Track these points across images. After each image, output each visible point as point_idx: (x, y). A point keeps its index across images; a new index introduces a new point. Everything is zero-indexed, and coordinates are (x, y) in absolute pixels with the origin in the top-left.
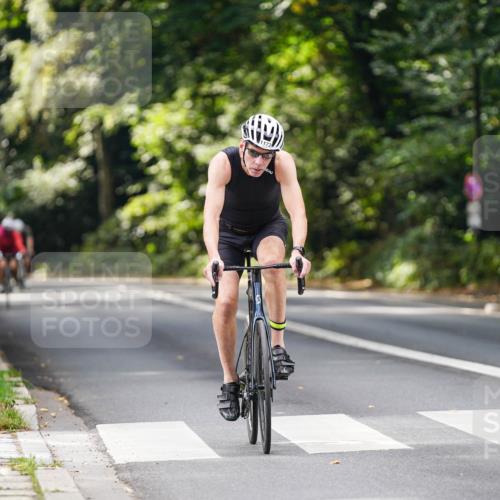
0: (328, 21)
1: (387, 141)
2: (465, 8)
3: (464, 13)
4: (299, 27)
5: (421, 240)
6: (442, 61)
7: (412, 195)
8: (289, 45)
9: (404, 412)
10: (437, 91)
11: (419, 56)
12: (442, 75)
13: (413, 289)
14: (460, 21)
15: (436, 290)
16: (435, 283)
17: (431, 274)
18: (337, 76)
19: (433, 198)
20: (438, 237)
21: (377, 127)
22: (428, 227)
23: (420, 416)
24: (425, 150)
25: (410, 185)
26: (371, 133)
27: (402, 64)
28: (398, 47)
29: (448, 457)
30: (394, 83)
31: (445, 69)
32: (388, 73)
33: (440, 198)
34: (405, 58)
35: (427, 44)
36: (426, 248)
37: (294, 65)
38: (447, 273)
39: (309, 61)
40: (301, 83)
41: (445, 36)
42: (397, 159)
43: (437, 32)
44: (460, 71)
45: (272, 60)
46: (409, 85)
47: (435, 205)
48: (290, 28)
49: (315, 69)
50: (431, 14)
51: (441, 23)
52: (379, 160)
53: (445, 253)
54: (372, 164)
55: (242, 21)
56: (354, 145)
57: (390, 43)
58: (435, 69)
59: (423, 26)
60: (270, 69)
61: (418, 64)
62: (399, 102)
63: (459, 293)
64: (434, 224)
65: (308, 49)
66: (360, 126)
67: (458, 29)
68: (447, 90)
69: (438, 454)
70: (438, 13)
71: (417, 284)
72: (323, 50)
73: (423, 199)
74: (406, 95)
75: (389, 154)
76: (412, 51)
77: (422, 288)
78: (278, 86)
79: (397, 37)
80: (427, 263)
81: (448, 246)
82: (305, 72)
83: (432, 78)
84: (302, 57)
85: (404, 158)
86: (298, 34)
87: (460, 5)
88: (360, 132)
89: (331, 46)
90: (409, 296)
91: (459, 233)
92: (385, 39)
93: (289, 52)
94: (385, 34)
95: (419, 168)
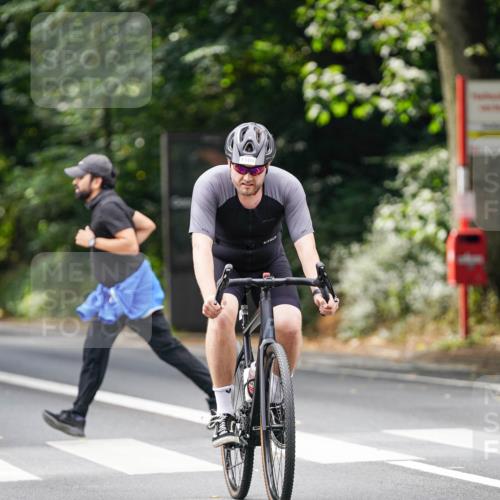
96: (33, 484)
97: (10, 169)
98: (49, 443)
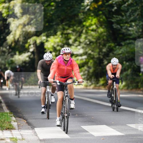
0: (101, 12)
1: (117, 47)
2: (140, 9)
3: (139, 10)
4: (92, 14)
5: (127, 75)
6: (133, 24)
7: (124, 62)
8: (89, 19)
9: (122, 125)
10: (132, 32)
11: (127, 23)
12: (133, 28)
13: (125, 89)
14: (138, 12)
15: (131, 89)
16: (131, 88)
17: (130, 85)
18: (103, 28)
19: (131, 63)
20: (132, 74)
21: (114, 43)
22: (129, 72)
23: (127, 126)
24: (128, 50)
25: (124, 59)
26: (113, 45)
27: (122, 25)
28: (121, 20)
29: (135, 137)
30: (119, 30)
31: (134, 26)
32: (118, 27)
33: (132, 63)
34: (123, 23)
35: (129, 19)
36: (129, 77)
37: (91, 25)
38: (134, 85)
39: (95, 24)
40: (93, 30)
41: (134, 17)
42: (120, 52)
43: (132, 16)
44: (138, 27)
45: (84, 23)
46: (124, 31)
47: (131, 65)
48: (90, 14)
49: (97, 26)
50: (130, 10)
51: (133, 13)
52: (115, 52)
53: (134, 79)
54: (113, 53)
55: (76, 12)
56: (108, 48)
57: (118, 19)
58: (131, 26)
59: (128, 14)
60: (84, 26)
61: (126, 25)
62: (121, 36)
63: (138, 90)
64: (131, 71)
65: (95, 20)
66: (110, 43)
67: (138, 15)
68: (134, 32)
69: (132, 136)
70: (132, 10)
71: (126, 88)
72: (99, 21)
73: (128, 64)
74: (123, 34)
75: (118, 50)
76: (125, 21)
77: (127, 89)
78: (86, 31)
79: (120, 17)
80: (129, 82)
81: (135, 77)
82: (94, 27)
83: (130, 29)
84: (93, 23)
85: (122, 52)
86: (92, 16)
87: (138, 8)
88: (110, 44)
89: (101, 20)
90: (124, 91)
91: (138, 73)
92: (117, 18)
93: (89, 21)
94: (117, 16)
95: (127, 55)
96: (123, 136)
97: (115, 47)
98: (127, 125)
